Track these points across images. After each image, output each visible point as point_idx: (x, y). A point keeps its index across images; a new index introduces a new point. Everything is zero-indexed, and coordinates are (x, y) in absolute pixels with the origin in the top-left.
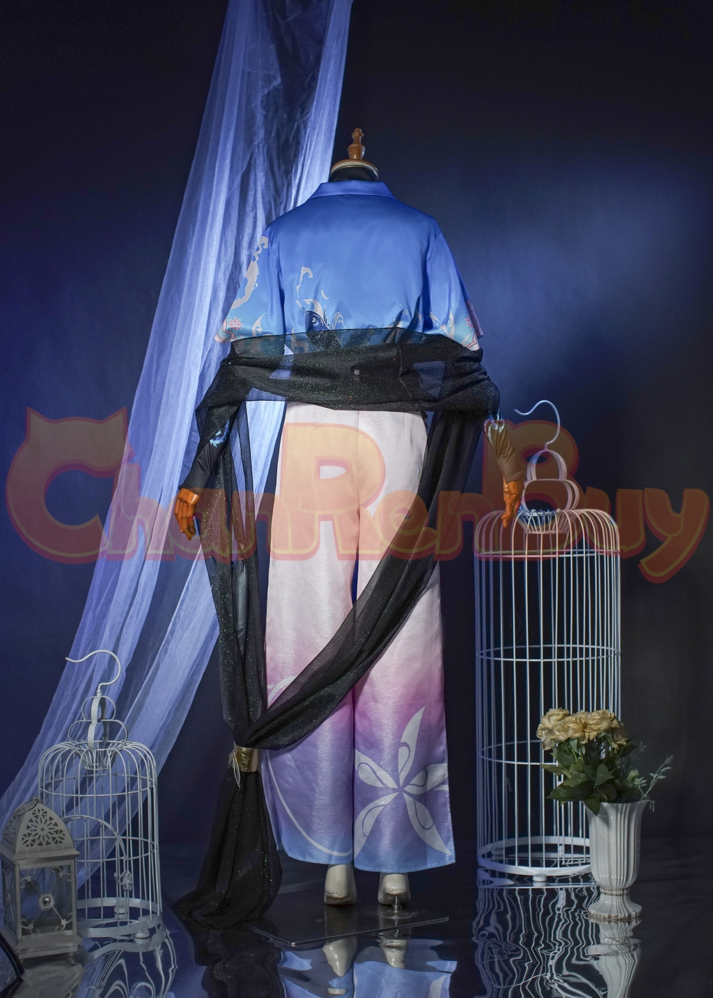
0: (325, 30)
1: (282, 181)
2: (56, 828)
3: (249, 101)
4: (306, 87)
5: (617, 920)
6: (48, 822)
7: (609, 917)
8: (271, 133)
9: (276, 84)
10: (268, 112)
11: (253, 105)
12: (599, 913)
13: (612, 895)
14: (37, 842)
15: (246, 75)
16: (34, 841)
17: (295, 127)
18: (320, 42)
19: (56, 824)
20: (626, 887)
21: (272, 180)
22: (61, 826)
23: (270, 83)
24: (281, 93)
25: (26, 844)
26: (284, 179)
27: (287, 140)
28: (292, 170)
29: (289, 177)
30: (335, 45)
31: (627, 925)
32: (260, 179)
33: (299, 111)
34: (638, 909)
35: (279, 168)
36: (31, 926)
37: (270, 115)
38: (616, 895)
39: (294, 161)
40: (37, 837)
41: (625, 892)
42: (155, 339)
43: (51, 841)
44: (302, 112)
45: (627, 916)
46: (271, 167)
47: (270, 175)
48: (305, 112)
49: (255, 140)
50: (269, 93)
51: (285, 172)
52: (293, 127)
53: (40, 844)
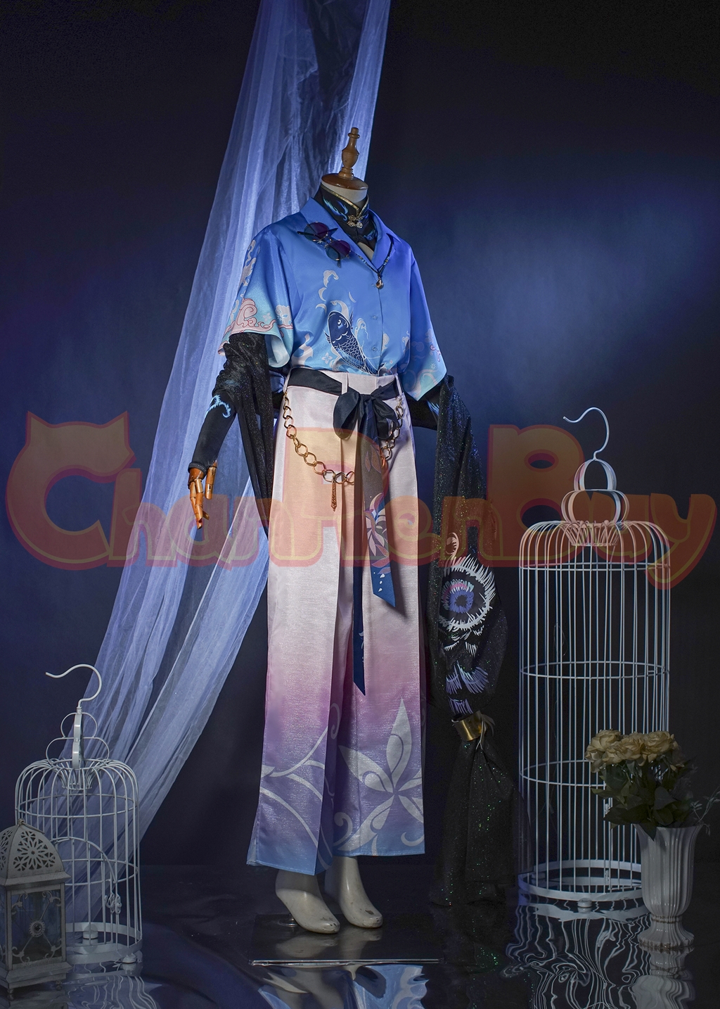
0: (364, 15)
1: (318, 172)
2: (46, 851)
3: (285, 89)
4: (344, 74)
5: (670, 949)
6: (38, 845)
7: (661, 945)
8: (307, 121)
9: (312, 71)
10: (303, 99)
11: (289, 93)
12: (650, 941)
13: (664, 922)
14: (28, 866)
15: (282, 60)
16: (25, 864)
17: (332, 116)
18: (359, 27)
19: (45, 847)
20: (678, 915)
21: (307, 171)
22: (51, 849)
23: (307, 69)
24: (318, 80)
25: (18, 868)
26: (320, 170)
27: (323, 130)
28: (328, 161)
29: (325, 169)
30: (374, 31)
31: (679, 953)
32: (295, 169)
33: (336, 100)
34: (691, 937)
35: (315, 157)
36: (21, 954)
37: (306, 102)
38: (668, 923)
39: (330, 151)
40: (28, 861)
41: (678, 919)
42: (186, 337)
43: (41, 864)
44: (339, 101)
45: (679, 944)
46: (307, 158)
47: (305, 165)
48: (343, 100)
49: (290, 129)
50: (304, 81)
51: (321, 162)
52: (330, 115)
53: (32, 868)
